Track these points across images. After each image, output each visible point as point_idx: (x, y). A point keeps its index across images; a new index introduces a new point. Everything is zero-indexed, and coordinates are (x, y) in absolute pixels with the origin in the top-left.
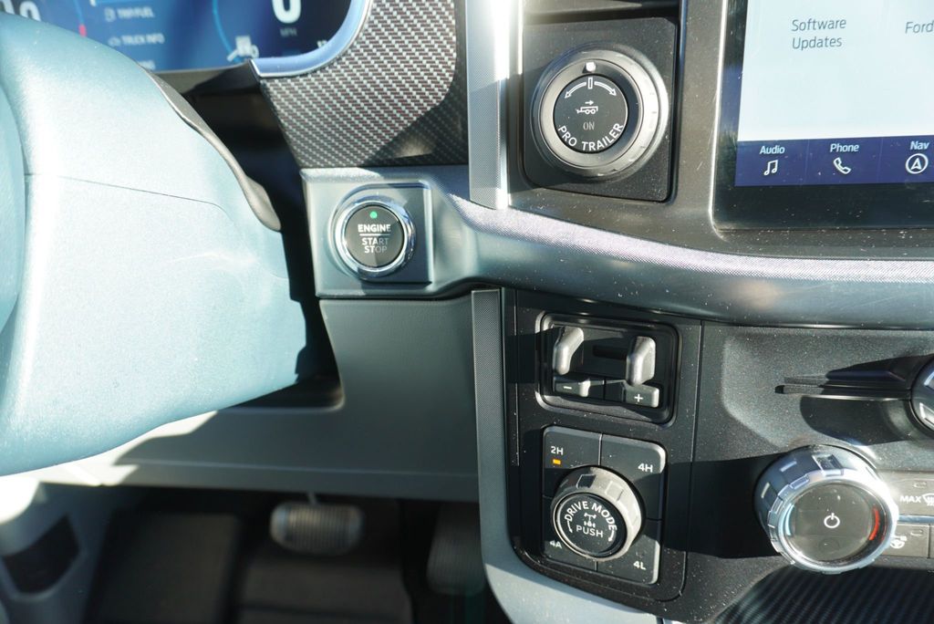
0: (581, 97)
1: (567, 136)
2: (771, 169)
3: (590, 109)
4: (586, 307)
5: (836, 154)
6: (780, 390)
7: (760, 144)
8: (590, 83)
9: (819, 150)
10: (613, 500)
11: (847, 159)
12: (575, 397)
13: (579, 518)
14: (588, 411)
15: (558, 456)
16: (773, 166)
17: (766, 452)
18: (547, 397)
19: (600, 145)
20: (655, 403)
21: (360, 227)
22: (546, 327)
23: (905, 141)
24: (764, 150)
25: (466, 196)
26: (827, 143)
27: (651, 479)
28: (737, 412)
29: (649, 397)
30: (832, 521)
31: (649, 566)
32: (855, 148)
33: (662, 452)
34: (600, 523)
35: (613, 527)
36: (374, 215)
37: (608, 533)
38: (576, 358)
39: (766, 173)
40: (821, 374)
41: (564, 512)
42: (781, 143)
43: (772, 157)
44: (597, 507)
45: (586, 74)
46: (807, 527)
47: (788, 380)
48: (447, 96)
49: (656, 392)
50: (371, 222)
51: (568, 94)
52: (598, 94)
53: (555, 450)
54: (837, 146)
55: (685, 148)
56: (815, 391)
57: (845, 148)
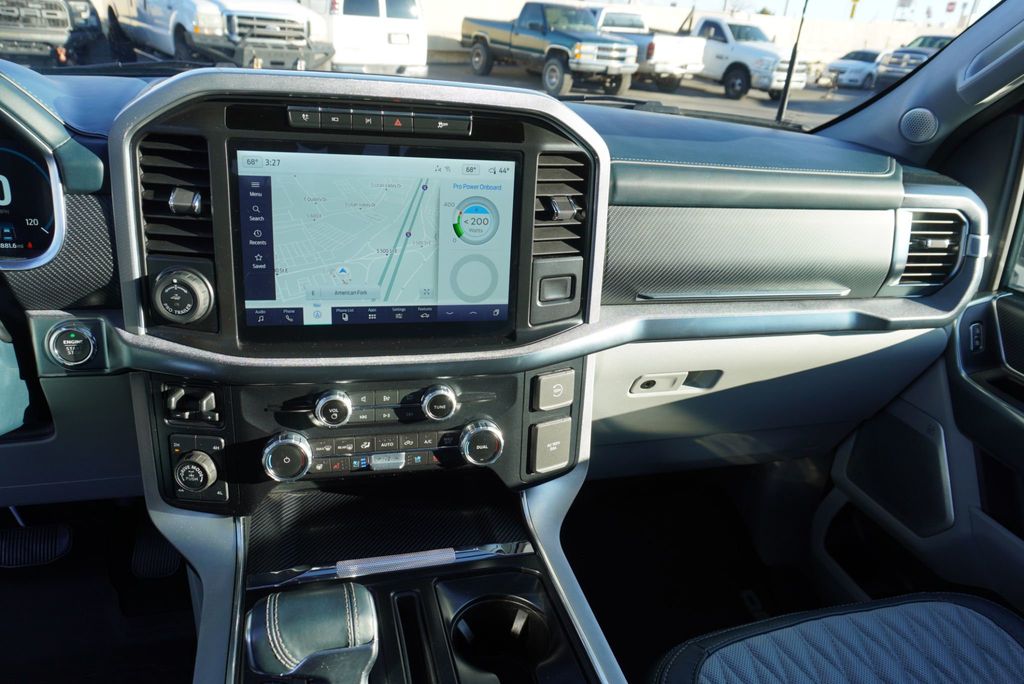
0: (173, 292)
1: (168, 307)
2: (261, 319)
3: (177, 297)
4: (185, 380)
5: (286, 314)
6: (266, 410)
7: (255, 310)
8: (176, 287)
9: (279, 313)
10: (200, 463)
11: (291, 315)
12: (182, 419)
13: (186, 473)
14: (188, 426)
15: (177, 448)
17: (263, 436)
18: (169, 421)
19: (182, 312)
20: (217, 419)
21: (64, 342)
22: (166, 389)
24: (256, 312)
25: (123, 328)
26: (282, 310)
27: (217, 452)
28: (249, 419)
29: (214, 417)
30: (287, 460)
31: (224, 492)
32: (294, 312)
33: (223, 441)
34: (196, 474)
35: (201, 475)
36: (73, 335)
37: (200, 478)
38: (179, 403)
39: (259, 321)
40: (280, 403)
41: (180, 472)
42: (264, 309)
43: (261, 315)
44: (193, 467)
45: (173, 284)
46: (278, 464)
47: (269, 406)
48: (110, 282)
49: (217, 415)
50: (71, 339)
51: (167, 291)
52: (180, 292)
53: (176, 445)
54: (286, 311)
55: (222, 312)
56: (279, 410)
57: (289, 312)
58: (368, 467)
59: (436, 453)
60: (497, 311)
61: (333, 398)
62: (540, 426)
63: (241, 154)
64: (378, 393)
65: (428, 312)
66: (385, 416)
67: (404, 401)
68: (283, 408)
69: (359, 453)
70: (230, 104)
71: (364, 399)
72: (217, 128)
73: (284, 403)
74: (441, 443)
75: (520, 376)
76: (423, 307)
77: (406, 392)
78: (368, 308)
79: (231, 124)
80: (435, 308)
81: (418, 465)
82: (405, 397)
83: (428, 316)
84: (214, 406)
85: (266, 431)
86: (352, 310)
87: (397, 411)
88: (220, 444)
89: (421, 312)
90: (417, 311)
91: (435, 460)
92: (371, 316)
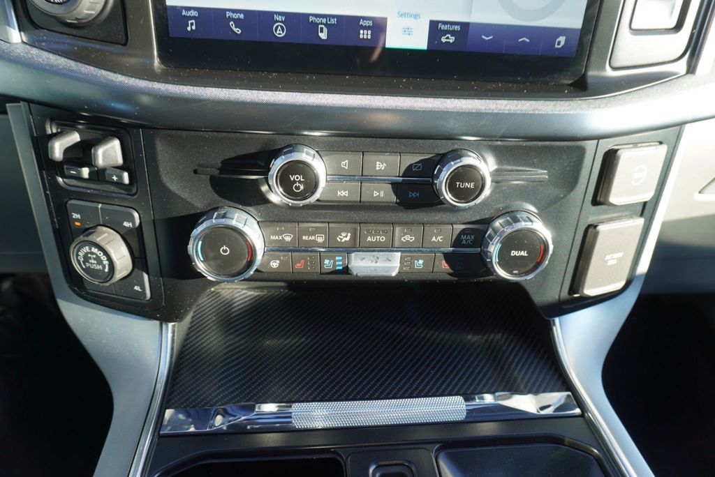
2: (191, 26)
5: (230, 19)
6: (195, 172)
7: (181, 8)
9: (219, 16)
10: (102, 244)
11: (238, 22)
12: (79, 178)
13: (86, 258)
14: (90, 189)
15: (77, 220)
16: (192, 24)
17: (193, 212)
18: (65, 180)
20: (127, 181)
22: (54, 131)
23: (271, 14)
24: (184, 13)
26: (224, 11)
27: (130, 230)
28: (174, 186)
29: (120, 177)
30: (225, 250)
31: (143, 287)
32: (242, 16)
33: (136, 215)
34: (99, 261)
35: (106, 262)
37: (104, 266)
38: (67, 151)
39: (189, 29)
40: (218, 162)
41: (78, 255)
42: (195, 9)
43: (191, 18)
44: (95, 250)
46: (211, 255)
47: (199, 165)
49: (126, 175)
53: (76, 216)
54: (231, 14)
55: (129, 8)
56: (216, 172)
57: (236, 16)
58: (346, 270)
59: (448, 257)
60: (562, 39)
61: (296, 156)
62: (601, 228)
64: (368, 157)
65: (453, 33)
66: (376, 194)
67: (409, 172)
68: (222, 170)
69: (333, 248)
71: (345, 164)
73: (224, 162)
74: (457, 243)
75: (590, 146)
76: (445, 23)
77: (413, 159)
78: (358, 19)
80: (465, 26)
81: (420, 272)
82: (411, 166)
83: (452, 40)
84: (120, 161)
85: (196, 204)
86: (334, 21)
87: (396, 186)
88: (132, 219)
89: (445, 32)
90: (435, 29)
91: (444, 266)
92: (365, 35)
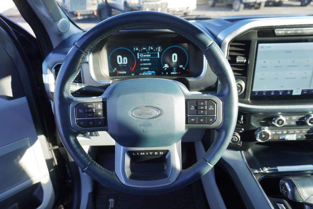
2: (256, 94)
6: (257, 121)
7: (255, 91)
9: (262, 92)
11: (265, 93)
17: (256, 128)
23: (271, 91)
27: (241, 133)
28: (253, 124)
30: (263, 136)
31: (240, 144)
34: (236, 139)
40: (262, 119)
42: (258, 91)
47: (259, 120)
49: (243, 122)
55: (247, 91)
58: (284, 139)
59: (306, 135)
61: (280, 118)
63: (260, 45)
64: (292, 117)
65: (306, 91)
66: (292, 123)
67: (300, 119)
69: (282, 134)
70: (258, 30)
71: (288, 118)
72: (255, 38)
74: (308, 132)
77: (301, 117)
78: (288, 90)
79: (259, 36)
80: (309, 90)
81: (300, 138)
83: (306, 93)
86: (283, 91)
87: (297, 122)
88: (242, 130)
89: (304, 91)
90: (303, 91)
91: (305, 137)
92: (289, 93)
